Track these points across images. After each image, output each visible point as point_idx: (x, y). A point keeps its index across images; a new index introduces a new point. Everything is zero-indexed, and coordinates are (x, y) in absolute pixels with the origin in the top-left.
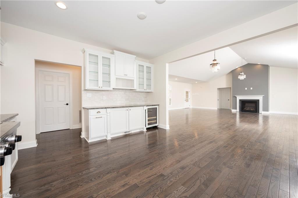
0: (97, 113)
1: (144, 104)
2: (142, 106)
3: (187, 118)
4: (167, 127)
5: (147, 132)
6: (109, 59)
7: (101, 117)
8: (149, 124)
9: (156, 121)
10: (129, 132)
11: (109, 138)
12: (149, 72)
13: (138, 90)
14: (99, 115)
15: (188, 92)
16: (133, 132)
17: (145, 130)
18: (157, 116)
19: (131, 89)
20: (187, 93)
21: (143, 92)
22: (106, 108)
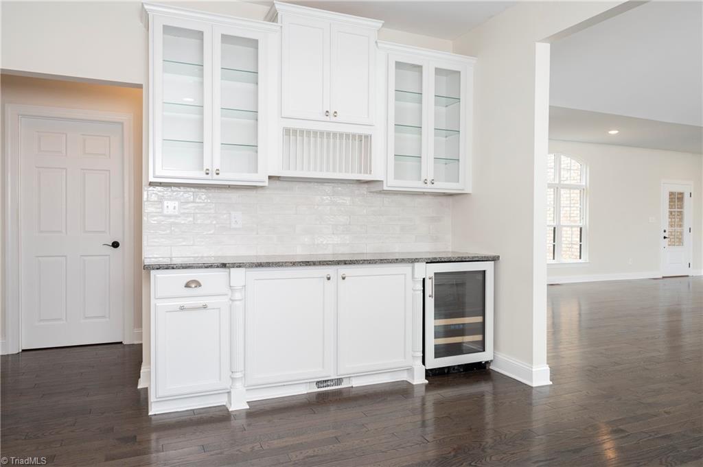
0: (187, 286)
1: (427, 249)
2: (403, 261)
3: (674, 333)
4: (539, 376)
5: (428, 387)
6: (254, 43)
7: (205, 307)
8: (440, 352)
9: (479, 338)
10: (339, 381)
11: (238, 404)
12: (451, 99)
13: (391, 183)
14: (192, 299)
15: (682, 194)
16: (356, 383)
17: (419, 379)
18: (484, 315)
19: (360, 182)
20: (677, 199)
21: (424, 194)
22: (224, 265)
